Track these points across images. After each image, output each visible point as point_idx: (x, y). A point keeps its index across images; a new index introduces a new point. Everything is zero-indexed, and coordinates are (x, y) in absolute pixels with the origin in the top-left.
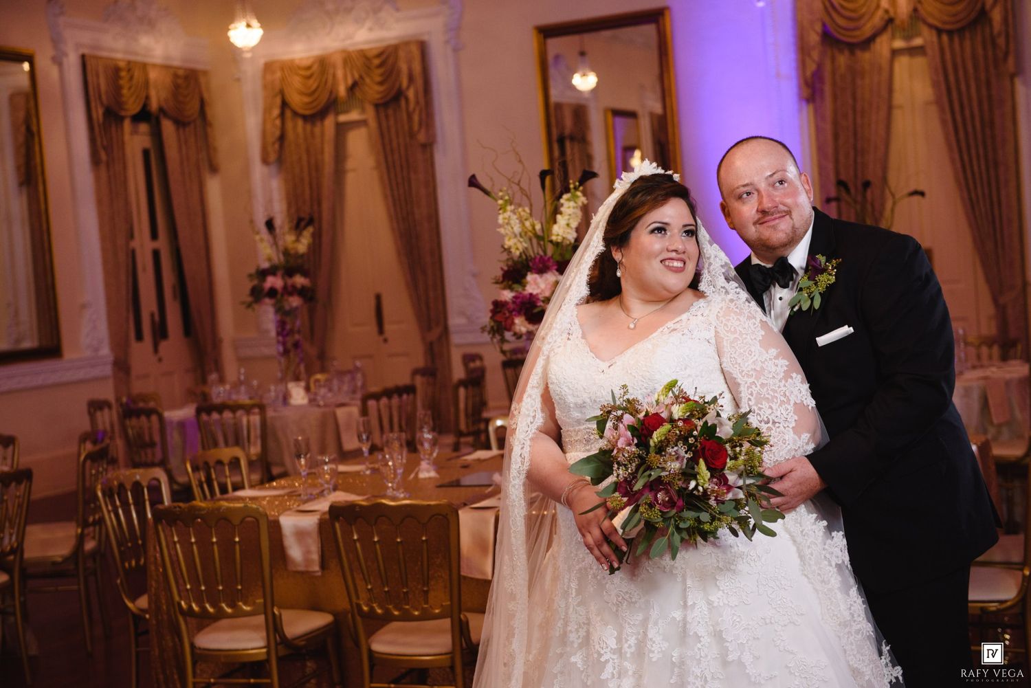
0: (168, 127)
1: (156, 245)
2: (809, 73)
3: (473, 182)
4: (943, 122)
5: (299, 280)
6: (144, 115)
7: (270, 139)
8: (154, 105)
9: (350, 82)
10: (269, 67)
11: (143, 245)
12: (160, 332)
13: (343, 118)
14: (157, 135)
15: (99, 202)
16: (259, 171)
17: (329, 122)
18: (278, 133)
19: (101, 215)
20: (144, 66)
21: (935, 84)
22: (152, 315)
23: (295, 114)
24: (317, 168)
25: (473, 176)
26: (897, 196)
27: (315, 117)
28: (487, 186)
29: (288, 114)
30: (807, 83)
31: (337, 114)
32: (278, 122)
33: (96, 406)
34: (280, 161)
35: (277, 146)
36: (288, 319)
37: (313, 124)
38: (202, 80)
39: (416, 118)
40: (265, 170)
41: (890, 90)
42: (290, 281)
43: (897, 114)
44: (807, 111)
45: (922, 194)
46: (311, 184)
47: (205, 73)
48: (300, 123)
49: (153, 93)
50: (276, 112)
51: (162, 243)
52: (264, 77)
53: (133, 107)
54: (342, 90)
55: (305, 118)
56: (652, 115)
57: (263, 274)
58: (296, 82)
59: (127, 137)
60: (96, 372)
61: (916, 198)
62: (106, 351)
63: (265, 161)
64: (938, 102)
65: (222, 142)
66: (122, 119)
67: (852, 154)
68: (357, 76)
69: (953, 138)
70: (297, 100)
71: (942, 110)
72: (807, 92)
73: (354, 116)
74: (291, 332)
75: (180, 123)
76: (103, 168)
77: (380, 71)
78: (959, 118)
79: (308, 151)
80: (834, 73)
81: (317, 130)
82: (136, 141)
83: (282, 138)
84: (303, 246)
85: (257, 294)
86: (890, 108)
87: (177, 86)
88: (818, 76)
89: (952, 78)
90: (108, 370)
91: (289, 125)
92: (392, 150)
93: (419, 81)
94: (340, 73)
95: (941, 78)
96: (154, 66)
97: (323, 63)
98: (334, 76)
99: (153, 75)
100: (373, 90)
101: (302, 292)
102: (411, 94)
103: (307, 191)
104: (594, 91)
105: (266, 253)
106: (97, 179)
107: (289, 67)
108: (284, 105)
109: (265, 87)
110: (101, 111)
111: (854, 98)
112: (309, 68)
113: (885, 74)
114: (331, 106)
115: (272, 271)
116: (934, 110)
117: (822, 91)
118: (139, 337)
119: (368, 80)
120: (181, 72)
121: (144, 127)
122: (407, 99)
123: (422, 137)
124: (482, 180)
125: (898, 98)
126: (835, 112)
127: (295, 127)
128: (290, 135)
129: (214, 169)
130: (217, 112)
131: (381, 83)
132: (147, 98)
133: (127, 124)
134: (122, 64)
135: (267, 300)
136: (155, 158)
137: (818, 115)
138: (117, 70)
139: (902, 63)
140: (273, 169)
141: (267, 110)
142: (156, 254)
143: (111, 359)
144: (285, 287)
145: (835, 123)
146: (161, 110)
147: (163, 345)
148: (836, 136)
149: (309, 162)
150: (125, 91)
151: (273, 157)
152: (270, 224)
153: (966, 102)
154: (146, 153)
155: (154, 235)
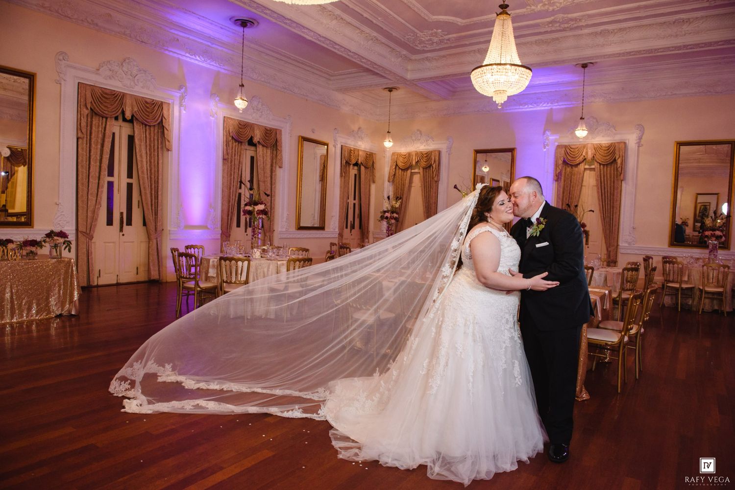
0: (363, 168)
1: (355, 202)
2: (557, 173)
3: (455, 187)
4: (598, 192)
5: (395, 215)
6: (356, 164)
7: (391, 175)
8: (360, 162)
9: (417, 160)
10: (393, 154)
11: (351, 201)
12: (353, 227)
13: (413, 171)
14: (359, 170)
15: (341, 187)
16: (386, 183)
17: (409, 172)
18: (394, 173)
19: (341, 191)
20: (358, 150)
21: (597, 180)
22: (351, 222)
23: (399, 168)
24: (404, 185)
25: (456, 185)
26: (585, 211)
27: (405, 170)
28: (460, 189)
29: (397, 168)
30: (556, 175)
31: (411, 170)
32: (394, 170)
33: (332, 244)
34: (393, 181)
35: (393, 177)
36: (390, 226)
37: (404, 172)
38: (374, 156)
39: (435, 173)
40: (388, 183)
41: (582, 181)
42: (392, 215)
43: (583, 187)
44: (555, 184)
45: (593, 211)
46: (401, 189)
47: (375, 154)
48: (400, 171)
49: (360, 158)
50: (394, 167)
51: (356, 202)
52: (392, 157)
53: (354, 162)
54: (414, 163)
55: (402, 169)
56: (504, 182)
57: (385, 212)
58: (401, 159)
59: (351, 170)
60: (333, 236)
61: (592, 212)
62: (337, 230)
63: (389, 181)
64: (597, 186)
65: (377, 174)
66: (350, 164)
67: (568, 199)
68: (419, 159)
69: (600, 197)
70: (400, 164)
71: (598, 188)
72: (556, 178)
73: (416, 170)
74: (391, 230)
75: (365, 167)
76: (343, 177)
77: (426, 158)
78: (603, 191)
79: (401, 179)
80: (565, 173)
81: (405, 174)
82: (353, 171)
83: (395, 175)
84: (397, 205)
85: (382, 218)
86: (582, 186)
87: (367, 157)
88: (560, 173)
89: (602, 179)
90: (337, 236)
91: (397, 171)
92: (426, 182)
93: (437, 163)
94: (414, 158)
95: (599, 179)
96: (361, 150)
97: (409, 154)
98: (412, 158)
99: (360, 153)
100: (423, 163)
101: (396, 219)
102: (434, 166)
103: (400, 191)
104: (488, 172)
105: (386, 206)
106: (341, 181)
107: (400, 155)
108: (397, 165)
109: (392, 159)
110: (345, 161)
111: (571, 182)
112: (405, 156)
113: (581, 176)
114: (410, 167)
115: (387, 211)
116: (595, 188)
117: (561, 178)
118: (347, 228)
119: (422, 160)
120: (368, 153)
121: (356, 168)
122: (433, 167)
123: (436, 179)
124: (458, 187)
125: (584, 183)
126: (564, 185)
127: (399, 172)
128: (397, 175)
129: (374, 182)
130: (377, 166)
131: (425, 162)
132: (358, 159)
133: (351, 166)
134: (352, 149)
135: (385, 220)
136: (358, 177)
137: (559, 186)
138: (351, 150)
139: (587, 172)
140: (391, 183)
141: (391, 167)
142: (354, 204)
143: (338, 233)
144: (391, 217)
145: (564, 189)
146: (361, 163)
147: (353, 230)
148: (563, 193)
149: (401, 183)
150: (352, 157)
151: (391, 180)
152: (388, 198)
153: (606, 187)
154: (355, 175)
155: (355, 199)
